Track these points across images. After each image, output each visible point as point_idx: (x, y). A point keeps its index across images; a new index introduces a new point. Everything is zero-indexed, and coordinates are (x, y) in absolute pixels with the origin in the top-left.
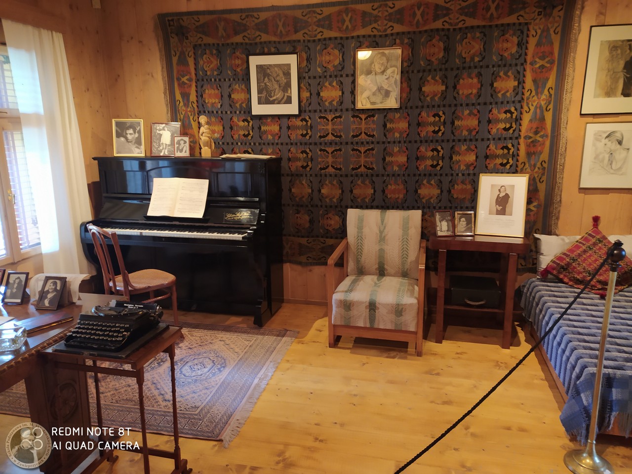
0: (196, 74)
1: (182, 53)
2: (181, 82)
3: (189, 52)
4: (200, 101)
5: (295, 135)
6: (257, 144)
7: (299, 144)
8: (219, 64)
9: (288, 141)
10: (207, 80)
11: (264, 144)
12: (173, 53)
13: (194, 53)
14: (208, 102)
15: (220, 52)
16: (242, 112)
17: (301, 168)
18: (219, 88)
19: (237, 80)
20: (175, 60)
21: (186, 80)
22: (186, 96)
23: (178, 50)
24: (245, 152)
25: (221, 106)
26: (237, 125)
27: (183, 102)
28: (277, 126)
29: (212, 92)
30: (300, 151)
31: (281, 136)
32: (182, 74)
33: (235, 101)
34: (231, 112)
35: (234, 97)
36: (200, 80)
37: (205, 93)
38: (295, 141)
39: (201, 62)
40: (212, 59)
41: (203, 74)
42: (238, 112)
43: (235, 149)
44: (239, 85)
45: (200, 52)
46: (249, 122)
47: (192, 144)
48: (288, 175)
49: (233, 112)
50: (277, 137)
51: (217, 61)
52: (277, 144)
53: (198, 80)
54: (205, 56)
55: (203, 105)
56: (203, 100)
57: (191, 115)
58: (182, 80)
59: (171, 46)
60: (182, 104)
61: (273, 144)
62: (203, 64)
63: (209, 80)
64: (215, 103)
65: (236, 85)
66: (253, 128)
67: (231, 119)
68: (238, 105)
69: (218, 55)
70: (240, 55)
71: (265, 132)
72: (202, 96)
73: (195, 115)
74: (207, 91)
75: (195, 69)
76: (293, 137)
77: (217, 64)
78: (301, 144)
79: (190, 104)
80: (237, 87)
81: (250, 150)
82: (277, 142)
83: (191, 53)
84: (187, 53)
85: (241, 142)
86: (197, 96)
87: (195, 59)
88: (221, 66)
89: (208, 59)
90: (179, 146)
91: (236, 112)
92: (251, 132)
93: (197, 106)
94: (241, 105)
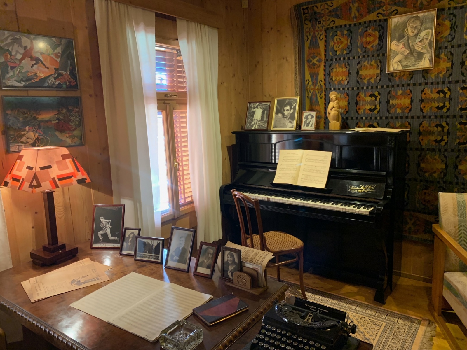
0: (325, 55)
1: (314, 37)
2: (311, 63)
3: (321, 35)
4: (327, 80)
5: (428, 108)
6: (384, 118)
7: (433, 117)
8: (349, 44)
9: (420, 114)
10: (336, 59)
11: (392, 118)
12: (306, 38)
13: (326, 36)
14: (335, 80)
15: (351, 32)
16: (370, 87)
17: (434, 143)
18: (348, 66)
19: (366, 56)
20: (307, 44)
21: (316, 61)
22: (314, 75)
23: (310, 35)
24: (370, 126)
25: (348, 82)
26: (364, 101)
27: (312, 81)
28: (409, 99)
29: (340, 70)
30: (433, 125)
31: (412, 109)
32: (313, 56)
33: (363, 77)
34: (358, 88)
35: (362, 74)
36: (329, 60)
37: (333, 72)
38: (429, 115)
39: (332, 44)
40: (342, 39)
41: (332, 54)
42: (365, 88)
43: (360, 124)
44: (368, 61)
45: (331, 34)
46: (376, 97)
47: (318, 120)
48: (417, 149)
49: (360, 88)
50: (407, 111)
51: (348, 40)
52: (407, 117)
53: (327, 60)
54: (336, 37)
55: (330, 83)
56: (330, 78)
57: (319, 92)
58: (313, 62)
59: (305, 31)
60: (310, 83)
61: (402, 118)
62: (333, 45)
63: (338, 59)
64: (342, 80)
65: (365, 61)
66: (380, 103)
67: (358, 94)
68: (365, 81)
69: (349, 35)
70: (372, 32)
71: (394, 106)
72: (329, 74)
73: (322, 92)
74: (334, 70)
75: (325, 50)
76: (427, 110)
77: (347, 43)
78: (436, 117)
79: (318, 83)
80: (366, 63)
81: (375, 124)
82: (406, 115)
83: (323, 36)
84: (318, 37)
85: (366, 116)
86: (325, 75)
87: (326, 41)
88: (351, 45)
89: (339, 40)
90: (306, 121)
91: (362, 88)
92: (378, 107)
93: (325, 84)
94: (369, 81)
